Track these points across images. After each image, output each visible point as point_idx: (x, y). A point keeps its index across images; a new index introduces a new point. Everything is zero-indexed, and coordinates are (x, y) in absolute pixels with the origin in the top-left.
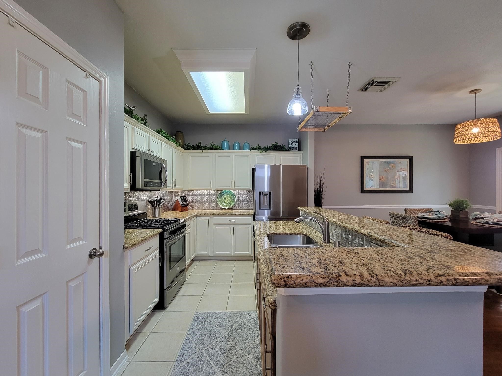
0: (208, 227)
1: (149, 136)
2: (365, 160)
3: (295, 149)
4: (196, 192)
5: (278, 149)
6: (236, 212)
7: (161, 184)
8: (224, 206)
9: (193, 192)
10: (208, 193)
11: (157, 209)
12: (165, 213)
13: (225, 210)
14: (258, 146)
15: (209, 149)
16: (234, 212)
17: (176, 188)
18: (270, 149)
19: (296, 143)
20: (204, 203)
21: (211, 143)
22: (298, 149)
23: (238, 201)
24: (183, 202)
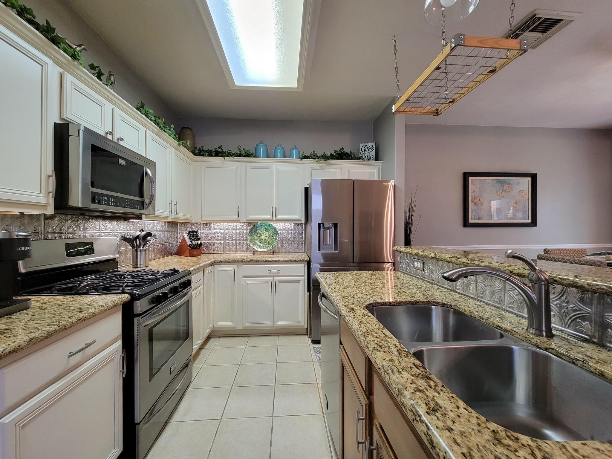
0: (234, 282)
1: (113, 109)
2: (470, 178)
3: (369, 158)
4: (215, 226)
5: (344, 158)
6: (278, 256)
7: (142, 205)
8: (260, 247)
9: (210, 226)
10: (234, 228)
11: (141, 253)
12: (162, 259)
13: (261, 254)
14: (313, 153)
15: (235, 155)
16: (275, 257)
17: (177, 216)
18: (332, 157)
19: (371, 149)
20: (227, 243)
21: (238, 147)
22: (374, 158)
23: (282, 239)
24: (193, 241)
